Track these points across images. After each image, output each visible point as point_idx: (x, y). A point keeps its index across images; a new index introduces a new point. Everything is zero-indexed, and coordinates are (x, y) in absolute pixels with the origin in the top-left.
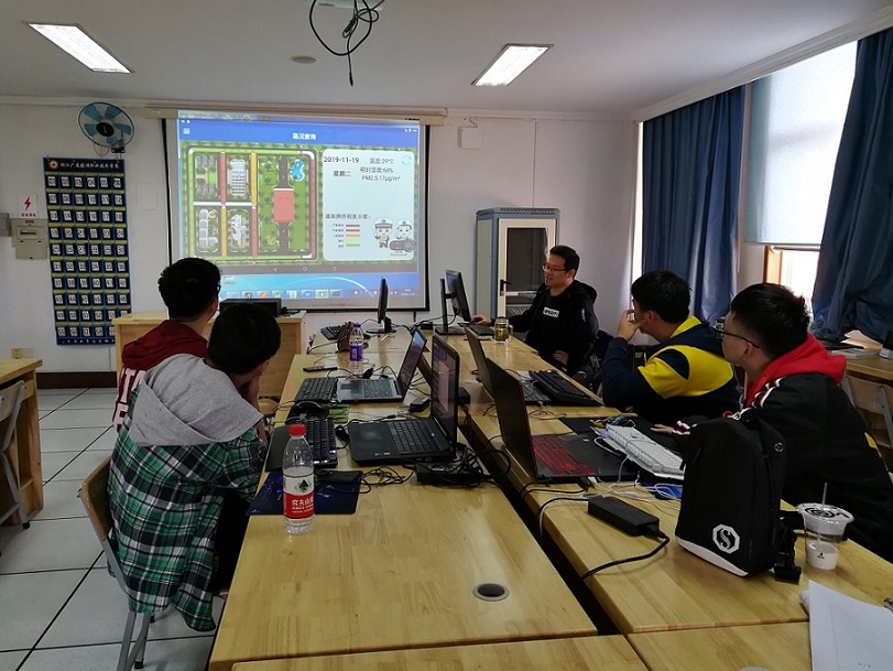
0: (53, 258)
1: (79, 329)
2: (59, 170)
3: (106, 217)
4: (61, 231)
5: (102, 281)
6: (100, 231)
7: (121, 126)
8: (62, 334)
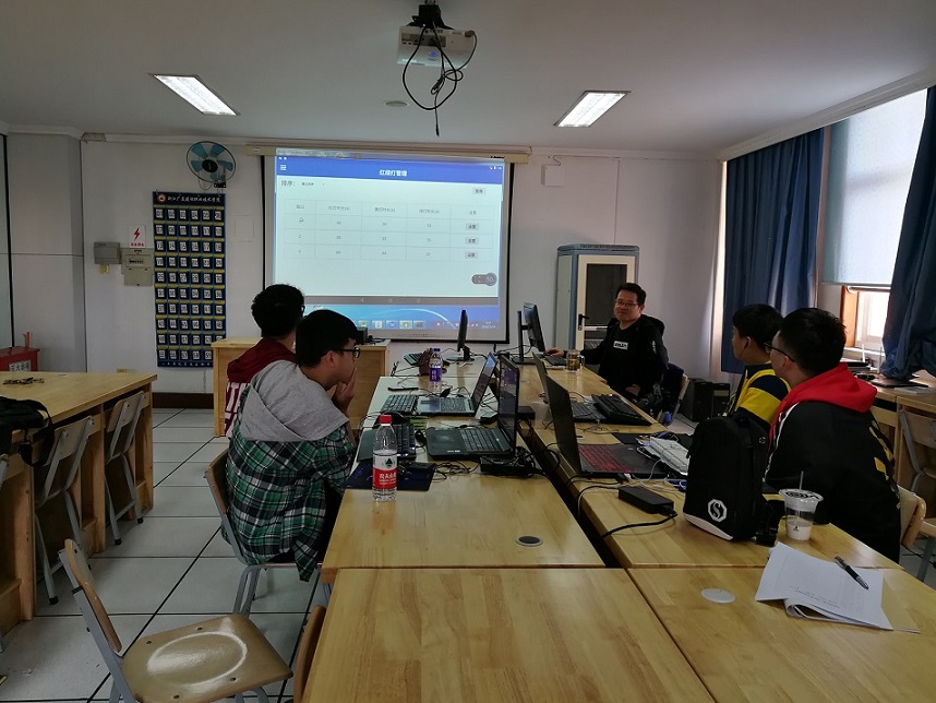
0: (157, 285)
1: (178, 352)
2: (167, 202)
3: (207, 247)
4: (166, 260)
5: (201, 307)
6: (200, 260)
7: (224, 163)
8: (163, 356)
